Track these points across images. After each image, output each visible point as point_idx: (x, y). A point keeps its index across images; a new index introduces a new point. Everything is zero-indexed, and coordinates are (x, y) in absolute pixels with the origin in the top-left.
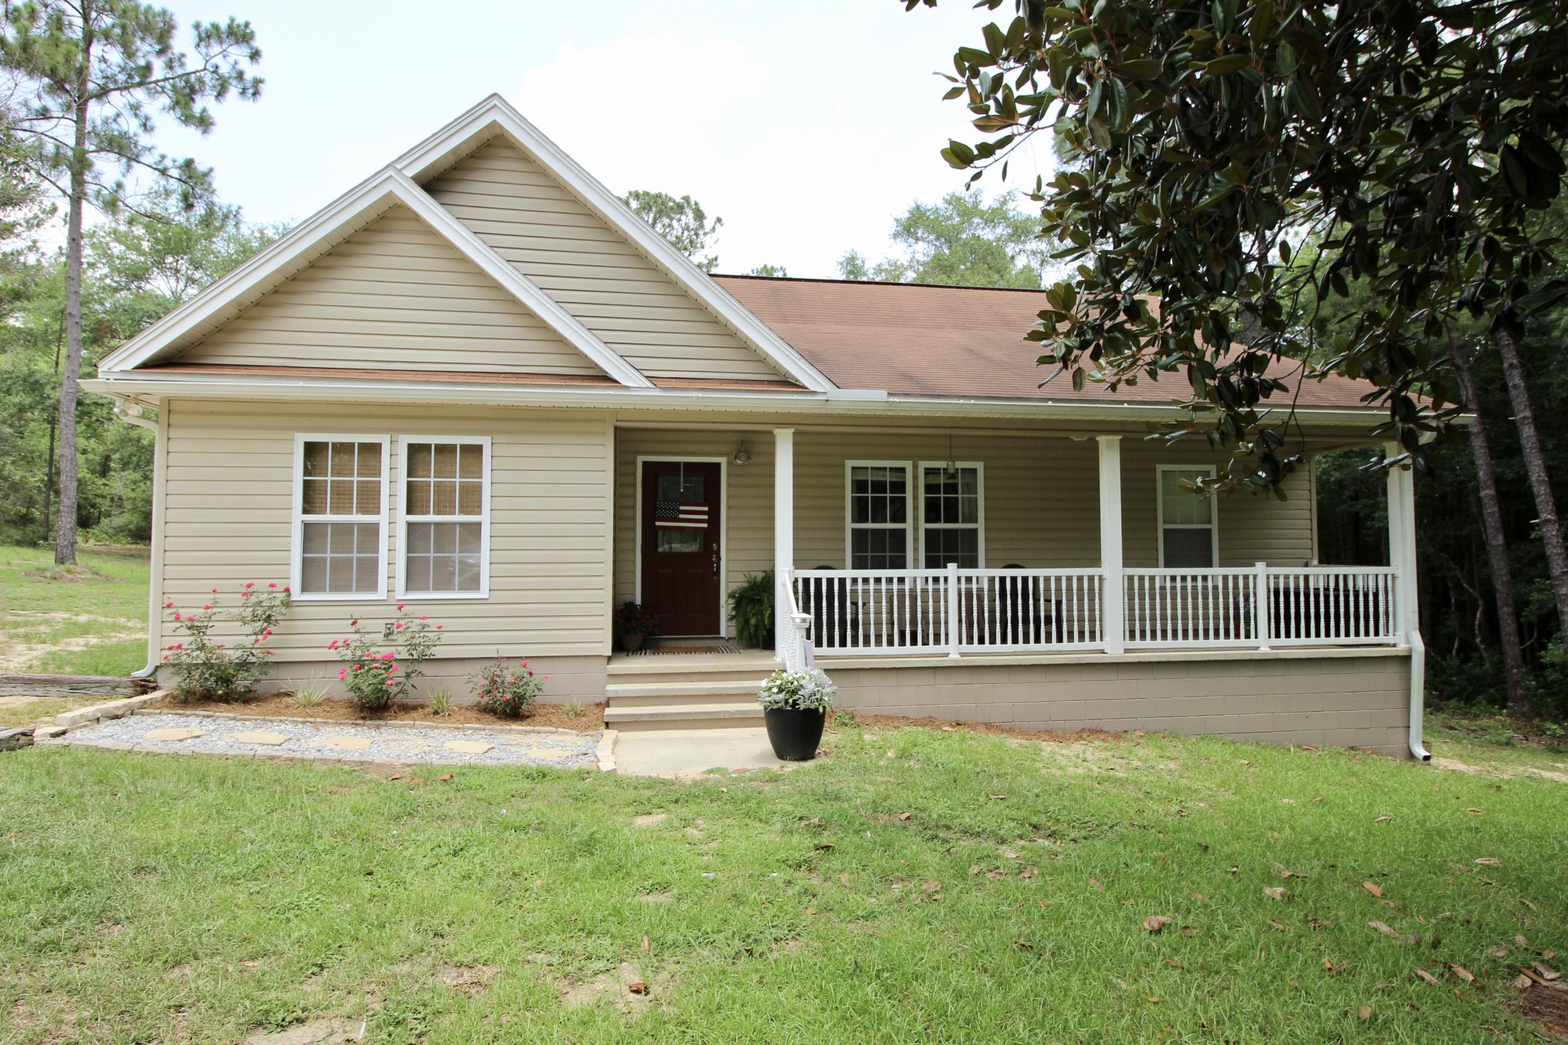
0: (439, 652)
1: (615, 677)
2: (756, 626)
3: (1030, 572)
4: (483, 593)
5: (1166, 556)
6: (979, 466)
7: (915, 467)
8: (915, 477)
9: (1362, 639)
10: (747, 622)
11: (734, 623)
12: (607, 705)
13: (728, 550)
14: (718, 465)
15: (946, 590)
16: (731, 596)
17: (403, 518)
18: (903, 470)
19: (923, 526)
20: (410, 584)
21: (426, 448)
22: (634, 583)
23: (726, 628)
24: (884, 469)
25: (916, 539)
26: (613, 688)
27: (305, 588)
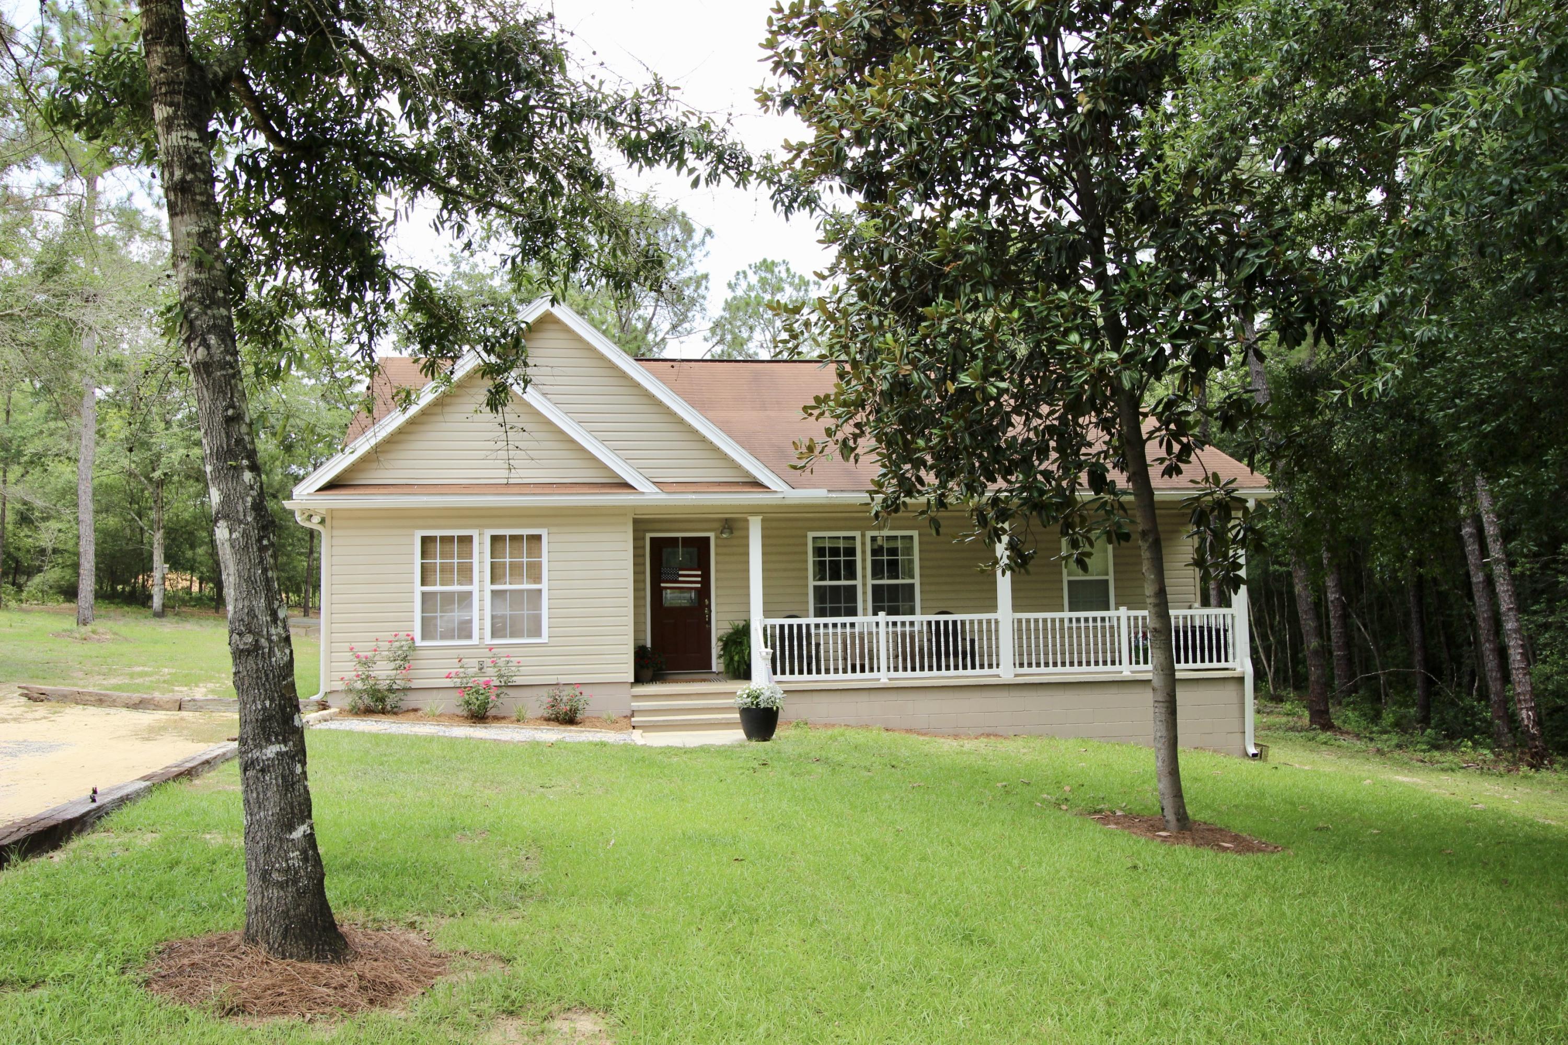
0: (519, 680)
1: (636, 697)
2: (739, 662)
3: (958, 617)
4: (544, 639)
5: (1070, 603)
6: (915, 534)
7: (863, 536)
8: (863, 544)
9: (1207, 665)
10: (732, 659)
11: (722, 660)
12: (633, 716)
13: (717, 604)
14: (708, 539)
15: (878, 633)
16: (720, 639)
17: (489, 587)
18: (854, 538)
19: (870, 582)
20: (494, 635)
21: (502, 538)
22: (645, 631)
23: (717, 664)
24: (839, 538)
25: (864, 593)
26: (636, 705)
27: (424, 637)
